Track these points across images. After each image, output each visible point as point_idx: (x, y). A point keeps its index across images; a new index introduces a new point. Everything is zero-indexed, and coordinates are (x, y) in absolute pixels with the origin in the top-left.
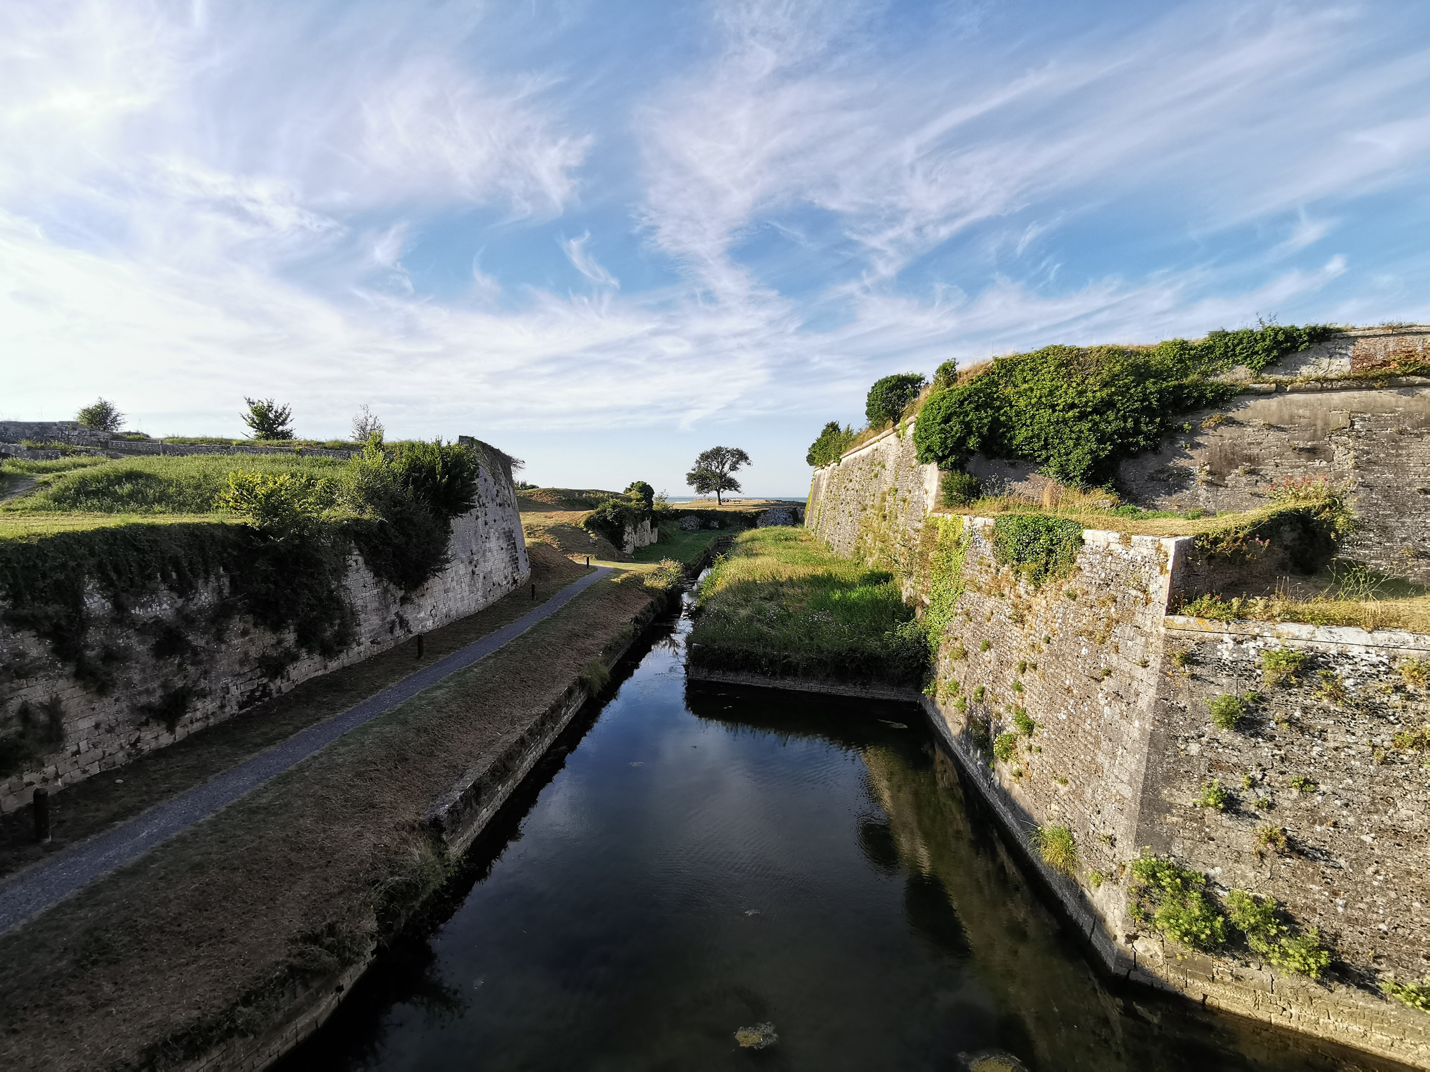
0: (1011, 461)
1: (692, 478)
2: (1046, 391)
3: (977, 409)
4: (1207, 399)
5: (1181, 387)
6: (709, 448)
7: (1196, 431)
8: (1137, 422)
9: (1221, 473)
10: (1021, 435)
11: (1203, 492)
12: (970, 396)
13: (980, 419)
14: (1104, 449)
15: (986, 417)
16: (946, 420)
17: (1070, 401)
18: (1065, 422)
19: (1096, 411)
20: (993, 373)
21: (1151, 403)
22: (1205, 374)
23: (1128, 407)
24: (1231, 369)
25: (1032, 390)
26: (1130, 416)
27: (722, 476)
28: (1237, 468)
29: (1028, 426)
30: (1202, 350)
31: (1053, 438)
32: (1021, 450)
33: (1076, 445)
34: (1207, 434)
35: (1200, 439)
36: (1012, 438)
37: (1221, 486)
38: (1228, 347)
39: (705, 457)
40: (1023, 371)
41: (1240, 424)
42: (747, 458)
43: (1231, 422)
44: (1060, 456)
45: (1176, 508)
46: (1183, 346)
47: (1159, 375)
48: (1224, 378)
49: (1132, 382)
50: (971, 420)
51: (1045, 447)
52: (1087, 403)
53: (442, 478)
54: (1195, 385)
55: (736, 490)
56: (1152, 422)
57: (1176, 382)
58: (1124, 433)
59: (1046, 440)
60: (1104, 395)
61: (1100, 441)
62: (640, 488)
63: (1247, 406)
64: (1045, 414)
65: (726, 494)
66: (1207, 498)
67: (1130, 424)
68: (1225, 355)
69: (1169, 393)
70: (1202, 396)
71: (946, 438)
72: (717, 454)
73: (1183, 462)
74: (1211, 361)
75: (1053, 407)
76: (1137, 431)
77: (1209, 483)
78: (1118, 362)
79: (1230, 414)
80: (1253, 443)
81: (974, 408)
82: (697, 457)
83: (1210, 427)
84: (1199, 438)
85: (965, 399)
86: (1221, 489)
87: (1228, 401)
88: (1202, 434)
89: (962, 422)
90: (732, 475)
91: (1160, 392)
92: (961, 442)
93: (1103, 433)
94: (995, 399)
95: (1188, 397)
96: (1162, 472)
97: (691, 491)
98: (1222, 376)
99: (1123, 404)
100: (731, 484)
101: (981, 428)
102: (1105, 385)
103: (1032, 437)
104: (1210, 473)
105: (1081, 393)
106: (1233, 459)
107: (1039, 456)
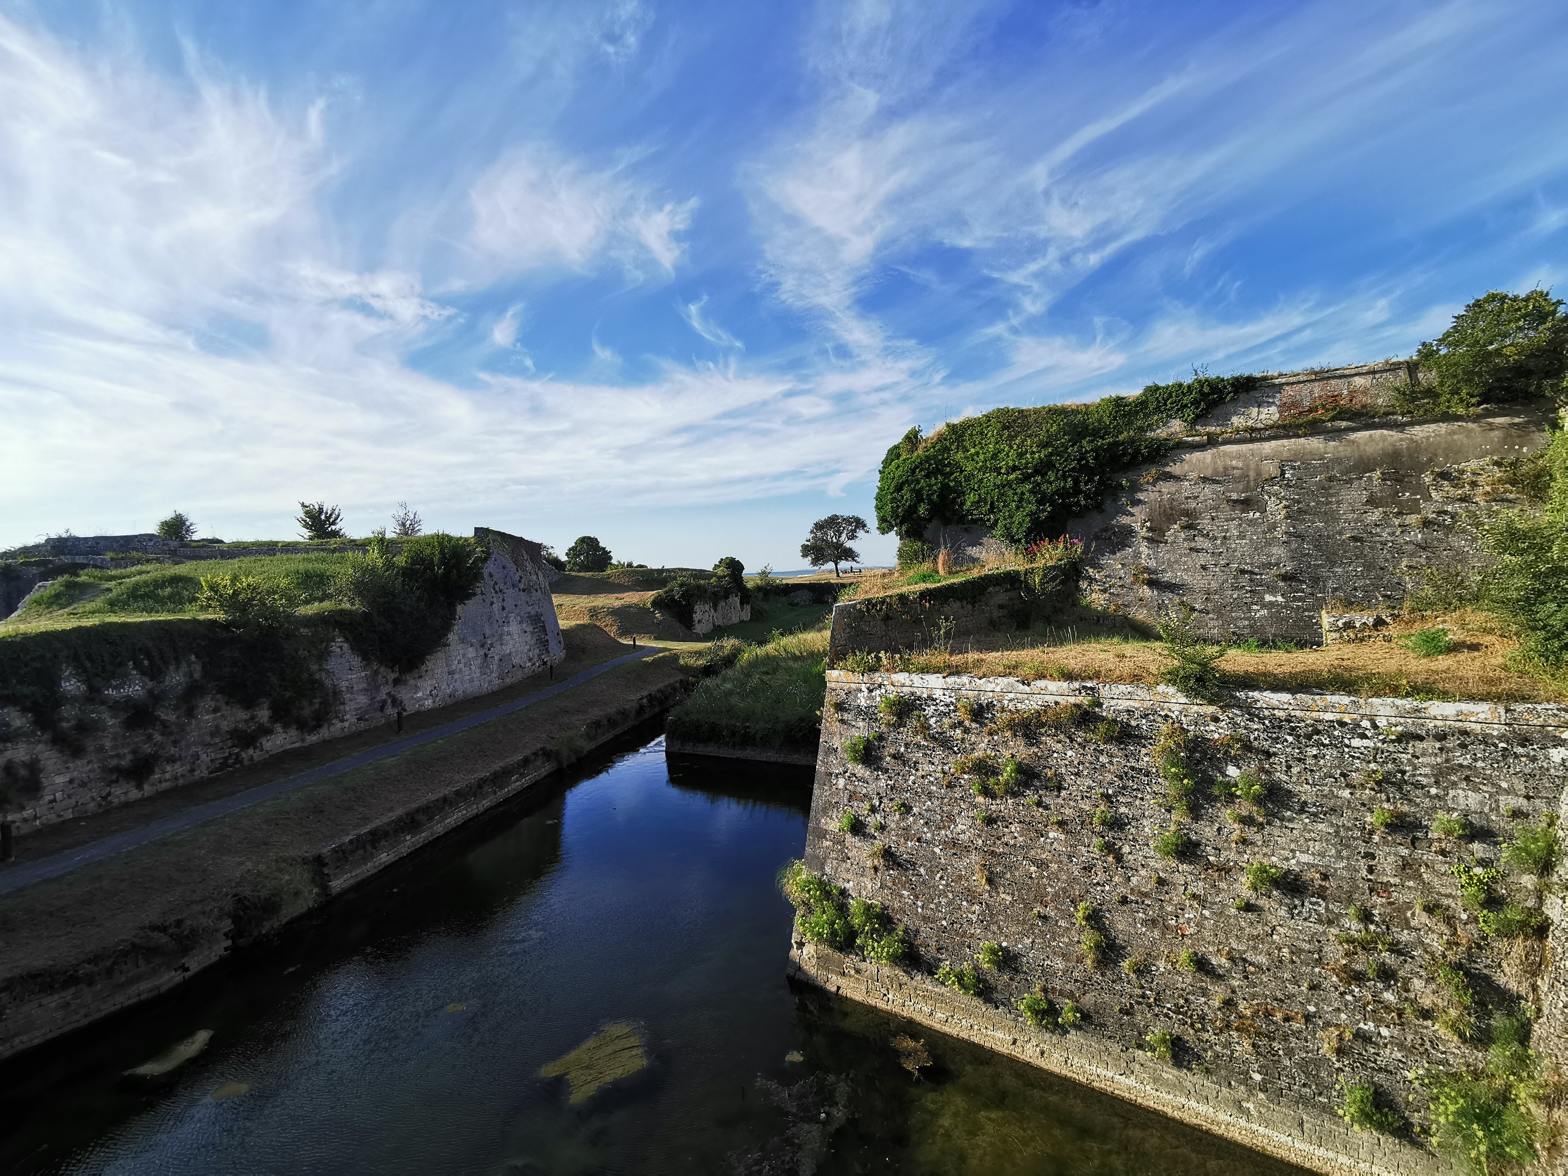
0: (966, 526)
1: (806, 550)
2: (989, 455)
3: (928, 476)
4: (1142, 455)
5: (1116, 444)
6: (824, 516)
7: (1136, 487)
8: (1076, 482)
9: (1160, 529)
10: (971, 499)
11: (1144, 550)
12: (921, 463)
13: (930, 486)
14: (1044, 510)
15: (936, 484)
16: (899, 489)
17: (1011, 463)
18: (1009, 484)
19: (1037, 472)
20: (946, 440)
21: (1088, 462)
22: (1142, 429)
23: (1065, 467)
24: (1167, 422)
25: (977, 454)
26: (1070, 476)
27: (839, 546)
28: (1176, 523)
29: (976, 491)
30: (1136, 406)
31: (998, 501)
32: (972, 514)
33: (1018, 508)
34: (1147, 490)
35: (1141, 496)
36: (963, 504)
37: (1161, 542)
38: (1159, 402)
39: (819, 527)
40: (971, 435)
41: (1177, 478)
42: (865, 526)
43: (1169, 477)
44: (1005, 519)
45: (1120, 566)
46: (1119, 402)
47: (1096, 433)
48: (1161, 433)
49: (1069, 441)
50: (922, 488)
51: (991, 510)
52: (1027, 463)
53: (439, 568)
54: (1132, 441)
55: (853, 560)
56: (1090, 480)
57: (1111, 440)
58: (1063, 493)
59: (992, 503)
60: (1042, 456)
61: (1040, 502)
62: (727, 564)
63: (1182, 461)
64: (991, 477)
65: (844, 565)
66: (1149, 555)
67: (1070, 482)
68: (1158, 409)
69: (1104, 450)
70: (1138, 451)
71: (898, 507)
72: (833, 522)
73: (1125, 520)
74: (1146, 416)
75: (998, 470)
76: (1077, 491)
77: (1150, 540)
78: (1055, 422)
79: (1168, 469)
80: (1190, 498)
81: (925, 476)
82: (811, 526)
83: (1148, 483)
84: (1139, 494)
85: (917, 467)
86: (1161, 545)
87: (1165, 456)
88: (1142, 491)
89: (913, 491)
90: (849, 544)
91: (1096, 450)
92: (913, 509)
93: (1044, 494)
94: (947, 466)
95: (1125, 454)
96: (1106, 530)
97: (806, 563)
98: (1159, 431)
99: (1060, 464)
100: (850, 554)
101: (932, 494)
102: (1044, 445)
103: (978, 502)
104: (1150, 529)
105: (1021, 455)
106: (1172, 514)
107: (988, 520)
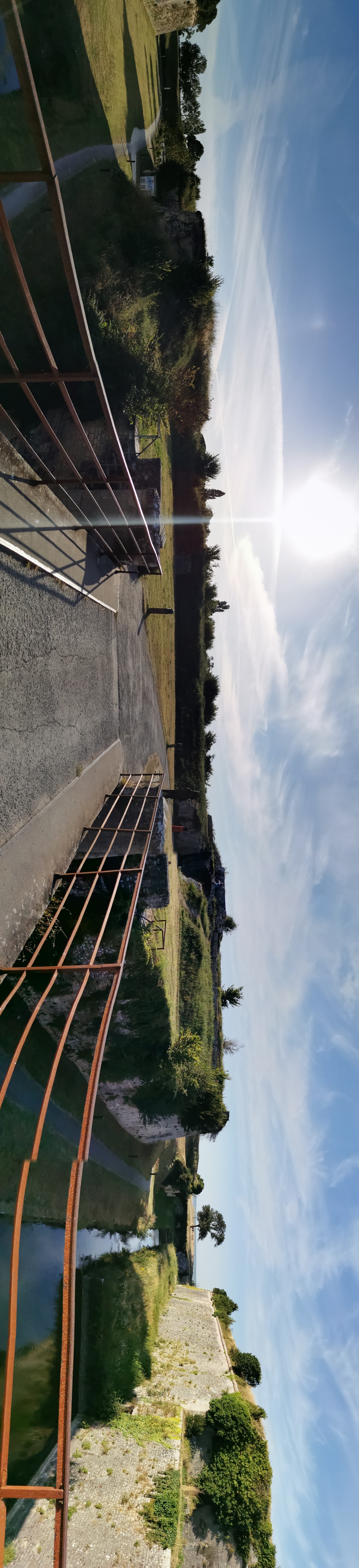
0: (211, 1451)
1: (206, 1210)
2: (248, 1470)
3: (239, 1434)
4: (242, 1546)
5: (248, 1535)
6: (225, 1220)
7: (225, 1541)
8: (231, 1515)
9: (204, 1552)
10: (225, 1457)
12: (247, 1430)
13: (234, 1436)
14: (216, 1500)
15: (235, 1439)
16: (234, 1418)
17: (243, 1482)
18: (232, 1480)
19: (237, 1495)
20: (258, 1441)
21: (240, 1521)
22: (254, 1545)
23: (238, 1511)
24: (257, 1557)
25: (249, 1462)
26: (234, 1511)
27: (208, 1228)
28: (206, 1559)
29: (230, 1460)
30: (266, 1543)
31: (223, 1473)
32: (217, 1457)
33: (219, 1486)
34: (224, 1546)
35: (221, 1543)
36: (224, 1452)
37: (197, 1552)
38: (267, 1555)
39: (220, 1218)
40: (259, 1456)
41: (229, 1560)
42: (219, 1243)
43: (230, 1556)
44: (214, 1477)
45: (186, 1532)
46: (269, 1535)
47: (255, 1525)
48: (252, 1552)
49: (251, 1512)
50: (233, 1431)
51: (218, 1469)
52: (241, 1491)
54: (249, 1541)
55: (199, 1237)
56: (230, 1521)
57: (250, 1532)
58: (225, 1508)
59: (222, 1470)
60: (245, 1499)
61: (221, 1498)
62: (200, 1186)
63: (237, 1564)
64: (236, 1469)
65: (197, 1232)
66: (191, 1546)
67: (230, 1511)
68: (263, 1553)
69: (245, 1530)
70: (243, 1544)
71: (224, 1418)
72: (221, 1225)
73: (209, 1535)
74: (261, 1547)
75: (240, 1473)
76: (226, 1515)
77: (199, 1547)
78: (262, 1505)
79: (233, 1556)
80: (219, 1566)
81: (240, 1432)
82: (220, 1212)
83: (227, 1547)
84: (222, 1542)
85: (245, 1428)
86: (196, 1553)
87: (240, 1555)
88: (224, 1543)
89: (232, 1426)
90: (209, 1234)
91: (246, 1526)
92: (221, 1426)
93: (226, 1499)
94: (244, 1443)
95: (243, 1538)
96: (205, 1526)
98: (253, 1552)
99: (240, 1508)
100: (203, 1234)
101: (229, 1437)
102: (251, 1500)
103: (223, 1463)
104: (204, 1548)
105: (246, 1488)
106: (211, 1557)
107: (213, 1466)
